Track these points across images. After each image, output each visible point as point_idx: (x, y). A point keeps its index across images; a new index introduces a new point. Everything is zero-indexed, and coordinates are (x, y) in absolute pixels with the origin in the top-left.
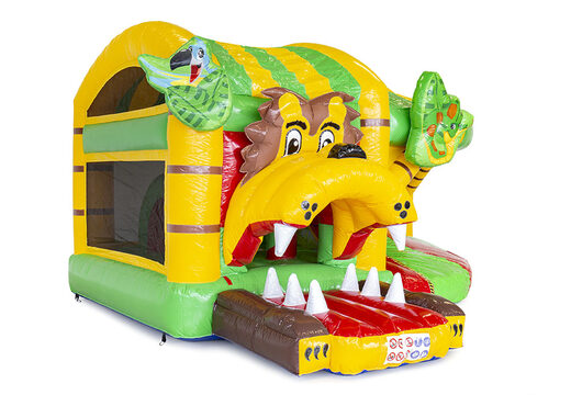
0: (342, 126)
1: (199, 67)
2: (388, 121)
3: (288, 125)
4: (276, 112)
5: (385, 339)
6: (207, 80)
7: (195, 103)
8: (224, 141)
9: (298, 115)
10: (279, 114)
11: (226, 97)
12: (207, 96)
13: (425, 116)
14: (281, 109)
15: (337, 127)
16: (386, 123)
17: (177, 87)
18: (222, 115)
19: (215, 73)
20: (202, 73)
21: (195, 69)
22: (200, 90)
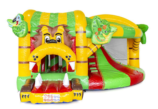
0: (62, 34)
1: (18, 21)
2: (85, 31)
3: (44, 35)
4: (40, 31)
5: (43, 94)
6: (20, 24)
7: (18, 30)
8: (31, 40)
9: (47, 32)
10: (41, 32)
11: (24, 28)
12: (20, 29)
13: (94, 29)
14: (42, 31)
15: (61, 34)
16: (85, 32)
17: (14, 27)
18: (23, 33)
19: (21, 23)
20: (19, 23)
21: (17, 22)
22: (18, 27)
